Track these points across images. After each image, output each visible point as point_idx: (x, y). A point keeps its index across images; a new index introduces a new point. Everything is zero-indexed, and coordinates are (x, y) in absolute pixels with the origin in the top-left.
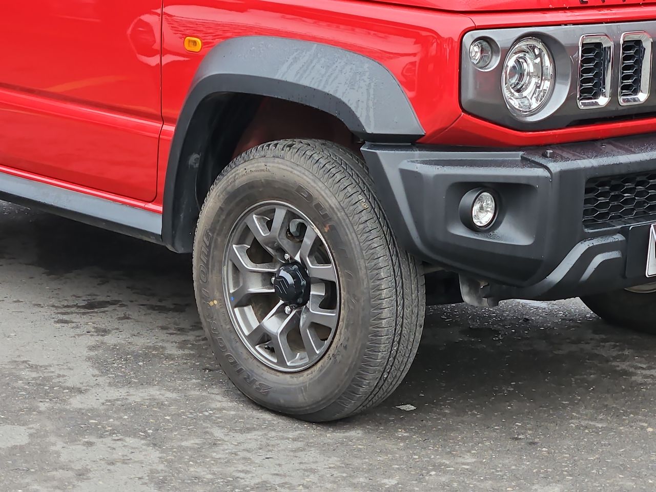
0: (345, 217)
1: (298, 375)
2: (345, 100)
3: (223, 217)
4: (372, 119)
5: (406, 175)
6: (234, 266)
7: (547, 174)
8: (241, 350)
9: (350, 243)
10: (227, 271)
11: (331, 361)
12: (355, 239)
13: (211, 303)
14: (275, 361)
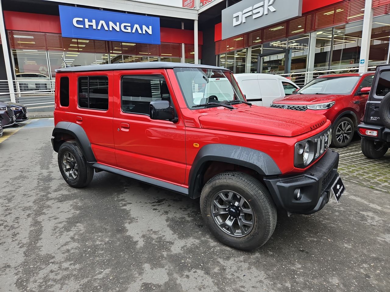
0: (257, 198)
1: (239, 238)
2: (257, 165)
3: (211, 193)
4: (267, 171)
5: (279, 186)
6: (214, 206)
7: (315, 181)
8: (218, 229)
9: (259, 206)
10: (212, 207)
11: (252, 237)
12: (261, 204)
13: (208, 216)
14: (230, 233)
